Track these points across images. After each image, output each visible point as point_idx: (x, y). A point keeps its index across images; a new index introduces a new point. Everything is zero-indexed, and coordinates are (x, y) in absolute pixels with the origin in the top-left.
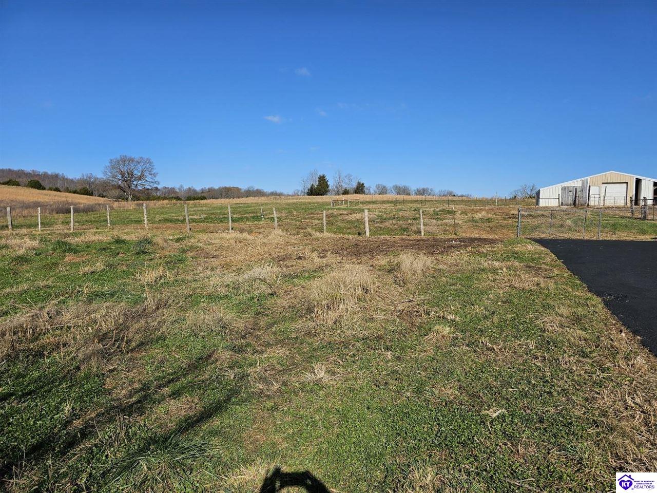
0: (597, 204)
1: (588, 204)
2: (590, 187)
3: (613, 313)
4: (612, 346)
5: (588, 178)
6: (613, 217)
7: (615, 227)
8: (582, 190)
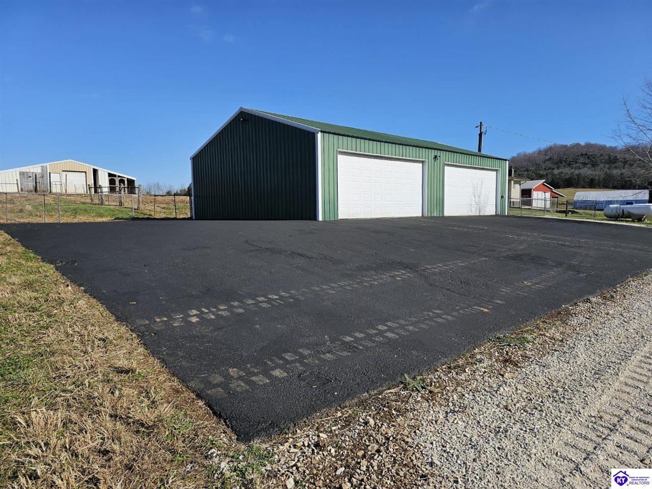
0: (59, 191)
1: (50, 191)
2: (50, 173)
3: (63, 275)
4: (59, 298)
5: (48, 164)
6: (75, 203)
7: (75, 212)
8: (43, 177)
